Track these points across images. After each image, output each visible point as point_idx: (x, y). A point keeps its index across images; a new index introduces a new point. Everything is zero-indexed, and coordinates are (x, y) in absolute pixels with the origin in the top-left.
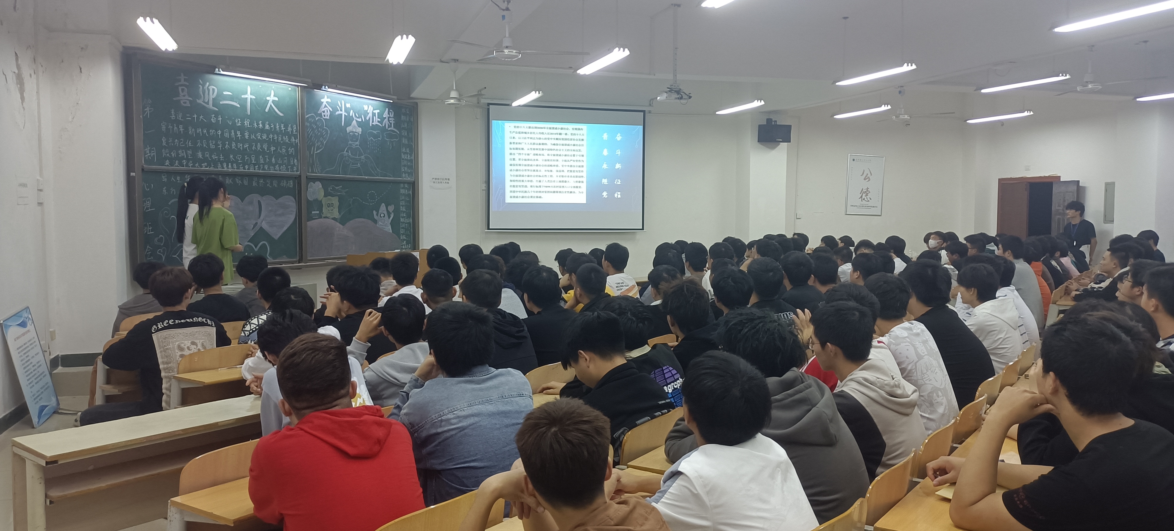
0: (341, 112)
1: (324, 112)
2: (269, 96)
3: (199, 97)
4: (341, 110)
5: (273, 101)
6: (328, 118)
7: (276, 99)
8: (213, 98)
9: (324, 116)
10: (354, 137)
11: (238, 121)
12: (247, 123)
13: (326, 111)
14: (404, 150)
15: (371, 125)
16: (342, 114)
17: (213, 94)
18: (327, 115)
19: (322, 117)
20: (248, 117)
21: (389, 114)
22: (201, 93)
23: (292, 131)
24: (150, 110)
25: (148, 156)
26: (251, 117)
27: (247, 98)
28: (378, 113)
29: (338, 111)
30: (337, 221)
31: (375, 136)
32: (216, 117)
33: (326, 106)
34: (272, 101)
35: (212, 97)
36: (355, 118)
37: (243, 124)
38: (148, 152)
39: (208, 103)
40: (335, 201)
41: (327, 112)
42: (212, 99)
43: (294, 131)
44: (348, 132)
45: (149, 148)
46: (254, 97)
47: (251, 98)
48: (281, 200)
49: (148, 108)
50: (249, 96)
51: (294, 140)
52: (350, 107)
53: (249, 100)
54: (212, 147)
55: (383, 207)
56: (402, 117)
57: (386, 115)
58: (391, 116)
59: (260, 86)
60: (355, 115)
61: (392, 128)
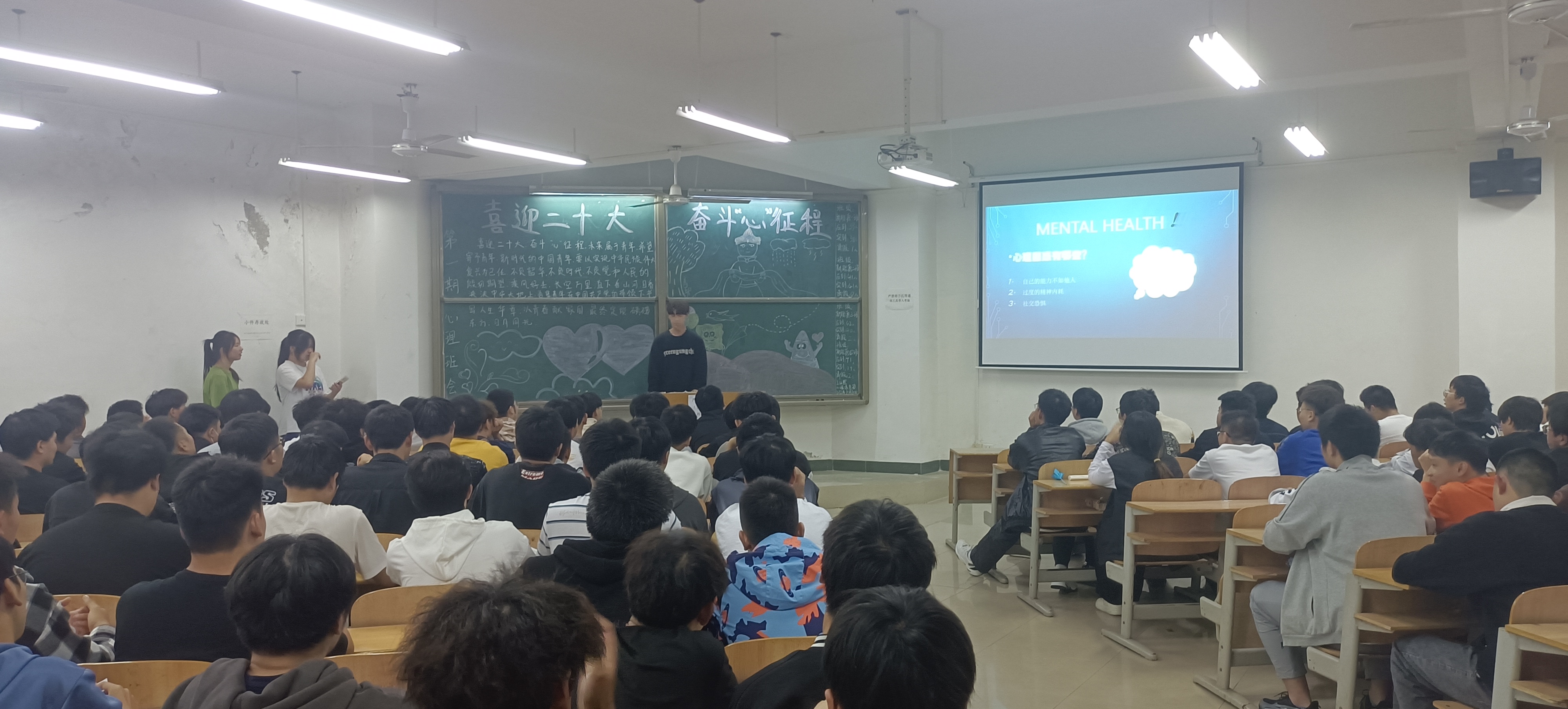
0: (726, 221)
1: (697, 222)
2: (613, 211)
3: (515, 222)
4: (726, 218)
5: (618, 218)
6: (704, 229)
7: (623, 214)
8: (533, 222)
9: (698, 227)
10: (748, 248)
11: (568, 244)
12: (579, 245)
13: (700, 221)
14: (840, 260)
15: (778, 233)
16: (727, 223)
17: (533, 217)
18: (702, 226)
19: (694, 229)
20: (581, 238)
21: (811, 214)
22: (518, 217)
23: (646, 249)
24: (452, 241)
25: (450, 288)
26: (586, 239)
27: (580, 217)
28: (791, 216)
29: (721, 219)
30: (720, 354)
31: (785, 246)
32: (538, 241)
33: (700, 215)
34: (616, 217)
35: (531, 220)
36: (749, 226)
37: (574, 246)
38: (449, 284)
39: (526, 227)
40: (718, 330)
41: (702, 221)
42: (531, 222)
43: (649, 249)
44: (737, 244)
45: (450, 280)
46: (590, 216)
47: (585, 217)
48: (628, 330)
49: (450, 239)
50: (583, 215)
51: (648, 260)
52: (741, 213)
53: (583, 220)
54: (531, 274)
55: (802, 336)
56: (838, 216)
57: (806, 216)
58: (815, 217)
59: (599, 202)
60: (750, 223)
61: (818, 233)
